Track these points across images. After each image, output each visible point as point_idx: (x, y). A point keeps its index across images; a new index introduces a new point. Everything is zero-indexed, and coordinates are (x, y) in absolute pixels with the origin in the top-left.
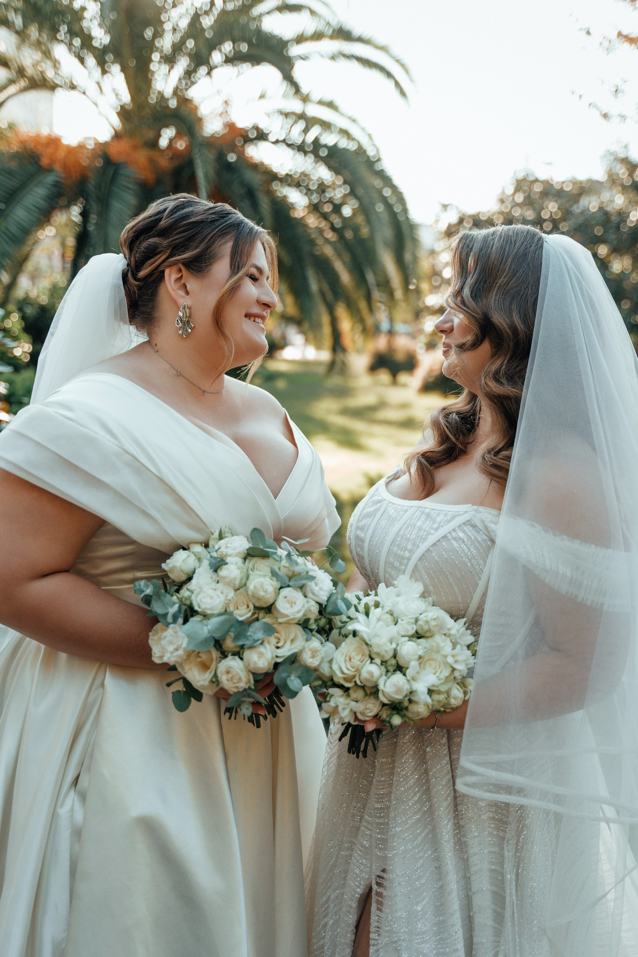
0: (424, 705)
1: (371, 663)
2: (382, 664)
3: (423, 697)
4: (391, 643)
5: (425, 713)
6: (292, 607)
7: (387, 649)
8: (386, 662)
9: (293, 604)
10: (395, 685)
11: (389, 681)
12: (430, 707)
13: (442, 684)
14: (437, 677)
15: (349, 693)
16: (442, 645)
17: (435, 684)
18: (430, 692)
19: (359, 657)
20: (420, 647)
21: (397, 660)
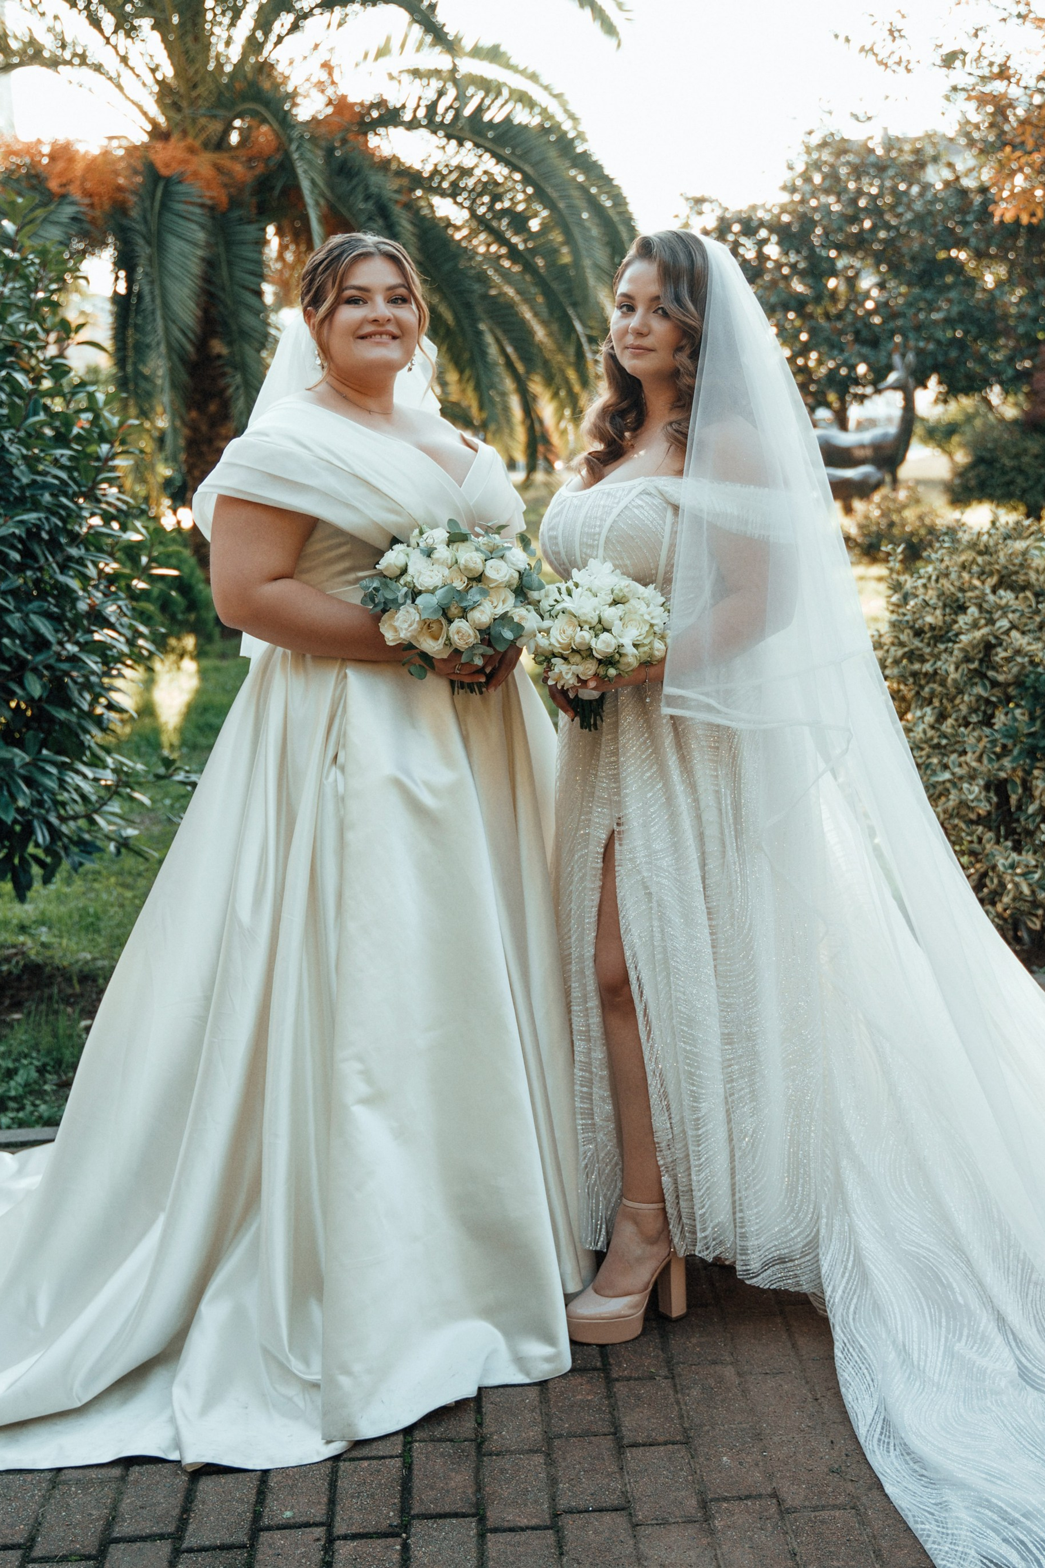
1: (581, 630)
2: (590, 629)
3: (630, 650)
4: (595, 612)
7: (593, 616)
8: (594, 626)
10: (605, 643)
11: (600, 642)
13: (645, 638)
14: (639, 633)
15: (569, 661)
16: (638, 607)
17: (639, 639)
18: (636, 645)
19: (571, 628)
20: (619, 610)
21: (602, 624)
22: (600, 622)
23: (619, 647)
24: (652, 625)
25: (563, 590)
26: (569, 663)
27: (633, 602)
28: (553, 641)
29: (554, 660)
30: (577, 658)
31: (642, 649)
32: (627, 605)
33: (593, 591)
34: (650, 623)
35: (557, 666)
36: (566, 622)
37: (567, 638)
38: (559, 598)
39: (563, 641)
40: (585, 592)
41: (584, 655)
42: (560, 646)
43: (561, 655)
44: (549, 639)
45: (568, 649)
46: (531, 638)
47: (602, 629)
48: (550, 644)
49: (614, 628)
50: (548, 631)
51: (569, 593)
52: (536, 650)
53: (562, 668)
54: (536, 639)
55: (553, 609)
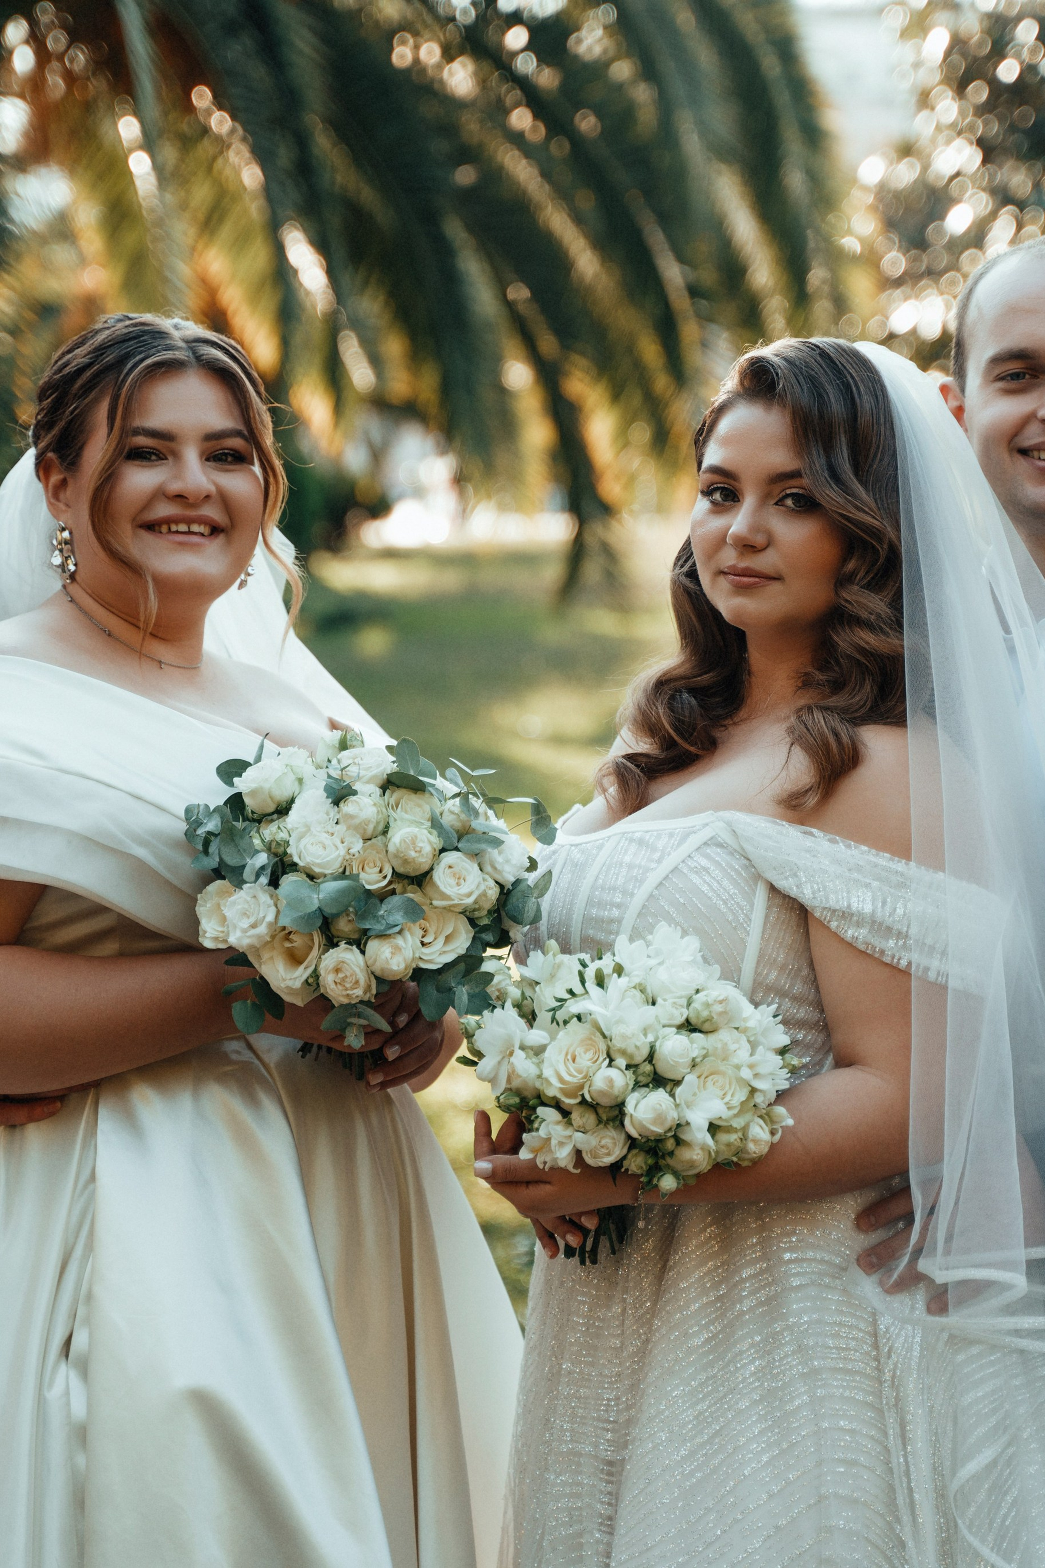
0: (702, 1149)
1: (610, 1065)
2: (627, 1069)
3: (699, 1135)
4: (645, 1035)
7: (638, 1044)
8: (636, 1066)
10: (654, 1110)
11: (643, 1103)
12: (713, 1154)
13: (736, 1116)
14: (726, 1104)
15: (570, 1119)
16: (733, 1047)
17: (724, 1117)
18: (713, 1128)
19: (590, 1055)
20: (695, 1045)
21: (653, 1065)
22: (651, 1058)
23: (679, 1125)
24: (753, 1091)
25: (590, 973)
26: (570, 1123)
27: (725, 1036)
28: (548, 1073)
29: (541, 1111)
30: (590, 1119)
31: (723, 1137)
32: (712, 1037)
33: (649, 991)
34: (750, 1086)
35: (543, 1124)
36: (582, 1041)
37: (576, 1074)
38: (578, 989)
39: (567, 1078)
40: (633, 990)
41: (605, 1118)
42: (559, 1085)
43: (557, 1105)
44: (539, 1064)
45: (574, 1096)
46: (503, 1058)
47: (652, 1076)
48: (540, 1076)
49: (678, 1083)
50: (538, 1051)
51: (600, 982)
52: (509, 1080)
53: (552, 1132)
54: (512, 1059)
55: (561, 1007)
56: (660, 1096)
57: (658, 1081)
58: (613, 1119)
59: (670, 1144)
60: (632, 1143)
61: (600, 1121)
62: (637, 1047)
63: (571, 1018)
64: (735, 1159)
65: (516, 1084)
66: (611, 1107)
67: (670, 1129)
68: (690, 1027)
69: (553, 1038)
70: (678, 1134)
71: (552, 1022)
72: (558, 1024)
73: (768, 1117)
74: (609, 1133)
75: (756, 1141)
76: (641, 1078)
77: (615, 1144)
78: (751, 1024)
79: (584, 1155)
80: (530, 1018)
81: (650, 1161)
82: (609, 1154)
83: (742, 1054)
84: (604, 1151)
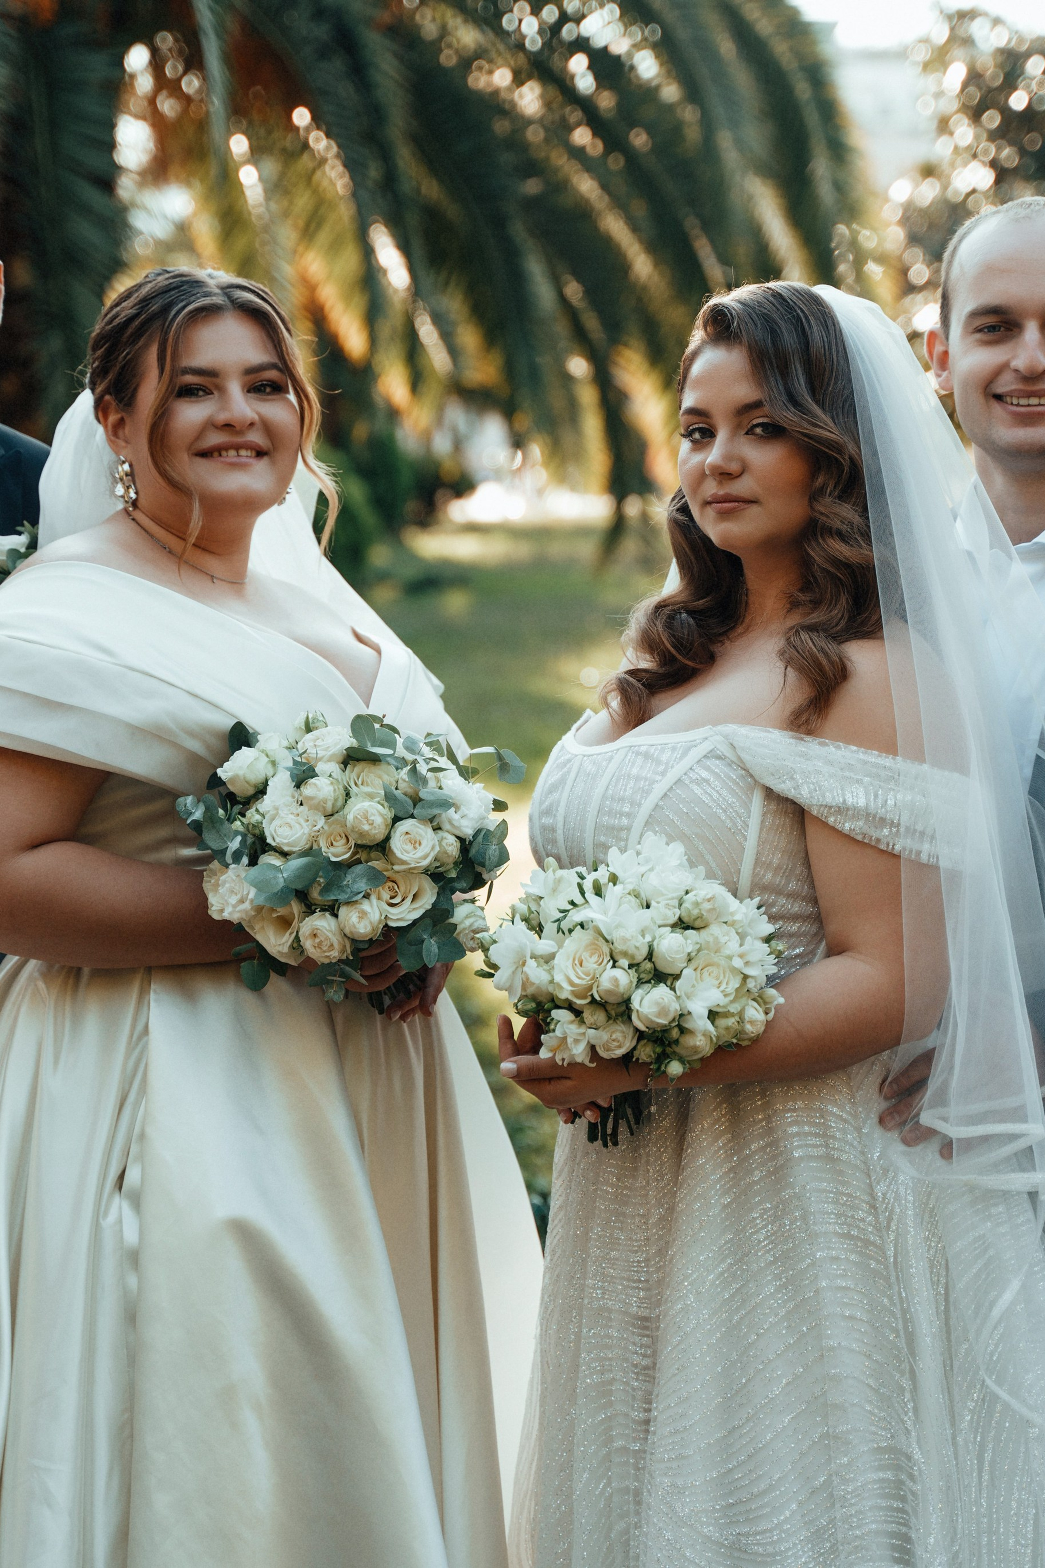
0: (704, 1035)
1: (614, 966)
2: (629, 968)
3: (700, 1022)
4: (643, 936)
5: (708, 1048)
6: (415, 848)
7: (638, 945)
8: (638, 965)
9: (417, 845)
10: (657, 1004)
11: (647, 998)
12: (714, 1039)
13: (732, 1002)
14: (722, 992)
15: (583, 1018)
16: (723, 940)
17: (721, 1004)
18: (713, 1015)
19: (595, 958)
20: (689, 941)
21: (653, 963)
22: (650, 956)
23: (681, 1015)
24: (745, 977)
25: (588, 885)
26: (582, 1022)
27: (715, 930)
28: (559, 978)
29: (556, 1014)
30: (600, 1017)
31: (722, 1022)
32: (703, 933)
33: (643, 895)
34: (742, 973)
35: (558, 1026)
36: (587, 947)
37: (584, 976)
38: (578, 899)
39: (577, 981)
40: (628, 896)
41: (613, 1013)
42: (570, 988)
43: (570, 1006)
44: (550, 971)
45: (584, 997)
46: (517, 967)
47: (653, 972)
48: (552, 982)
49: (677, 977)
50: (548, 959)
51: (598, 891)
52: (524, 987)
53: (567, 1031)
54: (525, 969)
55: (565, 917)
56: (662, 991)
57: (660, 977)
58: (622, 1015)
59: (675, 1033)
60: (641, 1035)
61: (609, 1018)
62: (637, 948)
63: (576, 926)
64: (735, 1041)
65: (530, 990)
66: (619, 1004)
67: (674, 1020)
68: (683, 925)
69: (560, 945)
70: (681, 1023)
71: (558, 932)
72: (563, 933)
73: (760, 999)
74: (619, 1028)
75: (752, 1022)
76: (642, 976)
77: (625, 1037)
78: (737, 917)
79: (598, 1049)
80: (539, 929)
81: (659, 1050)
82: (620, 1047)
83: (732, 945)
84: (616, 1044)
